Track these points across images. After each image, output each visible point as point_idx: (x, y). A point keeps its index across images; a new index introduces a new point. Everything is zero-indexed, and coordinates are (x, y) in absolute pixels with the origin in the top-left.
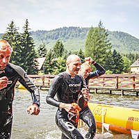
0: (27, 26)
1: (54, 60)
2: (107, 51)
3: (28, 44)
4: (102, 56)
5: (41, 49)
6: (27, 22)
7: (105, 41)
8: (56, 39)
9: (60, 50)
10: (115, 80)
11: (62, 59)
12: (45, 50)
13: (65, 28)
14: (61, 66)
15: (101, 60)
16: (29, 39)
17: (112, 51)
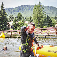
0: (3, 6)
1: (17, 22)
2: (44, 16)
3: (4, 15)
4: (41, 19)
5: (11, 17)
6: (2, 4)
7: (42, 11)
8: (18, 12)
9: (20, 17)
10: (47, 30)
11: (21, 21)
12: (13, 17)
13: (22, 6)
14: (21, 25)
15: (41, 21)
16: (4, 12)
17: (46, 16)
